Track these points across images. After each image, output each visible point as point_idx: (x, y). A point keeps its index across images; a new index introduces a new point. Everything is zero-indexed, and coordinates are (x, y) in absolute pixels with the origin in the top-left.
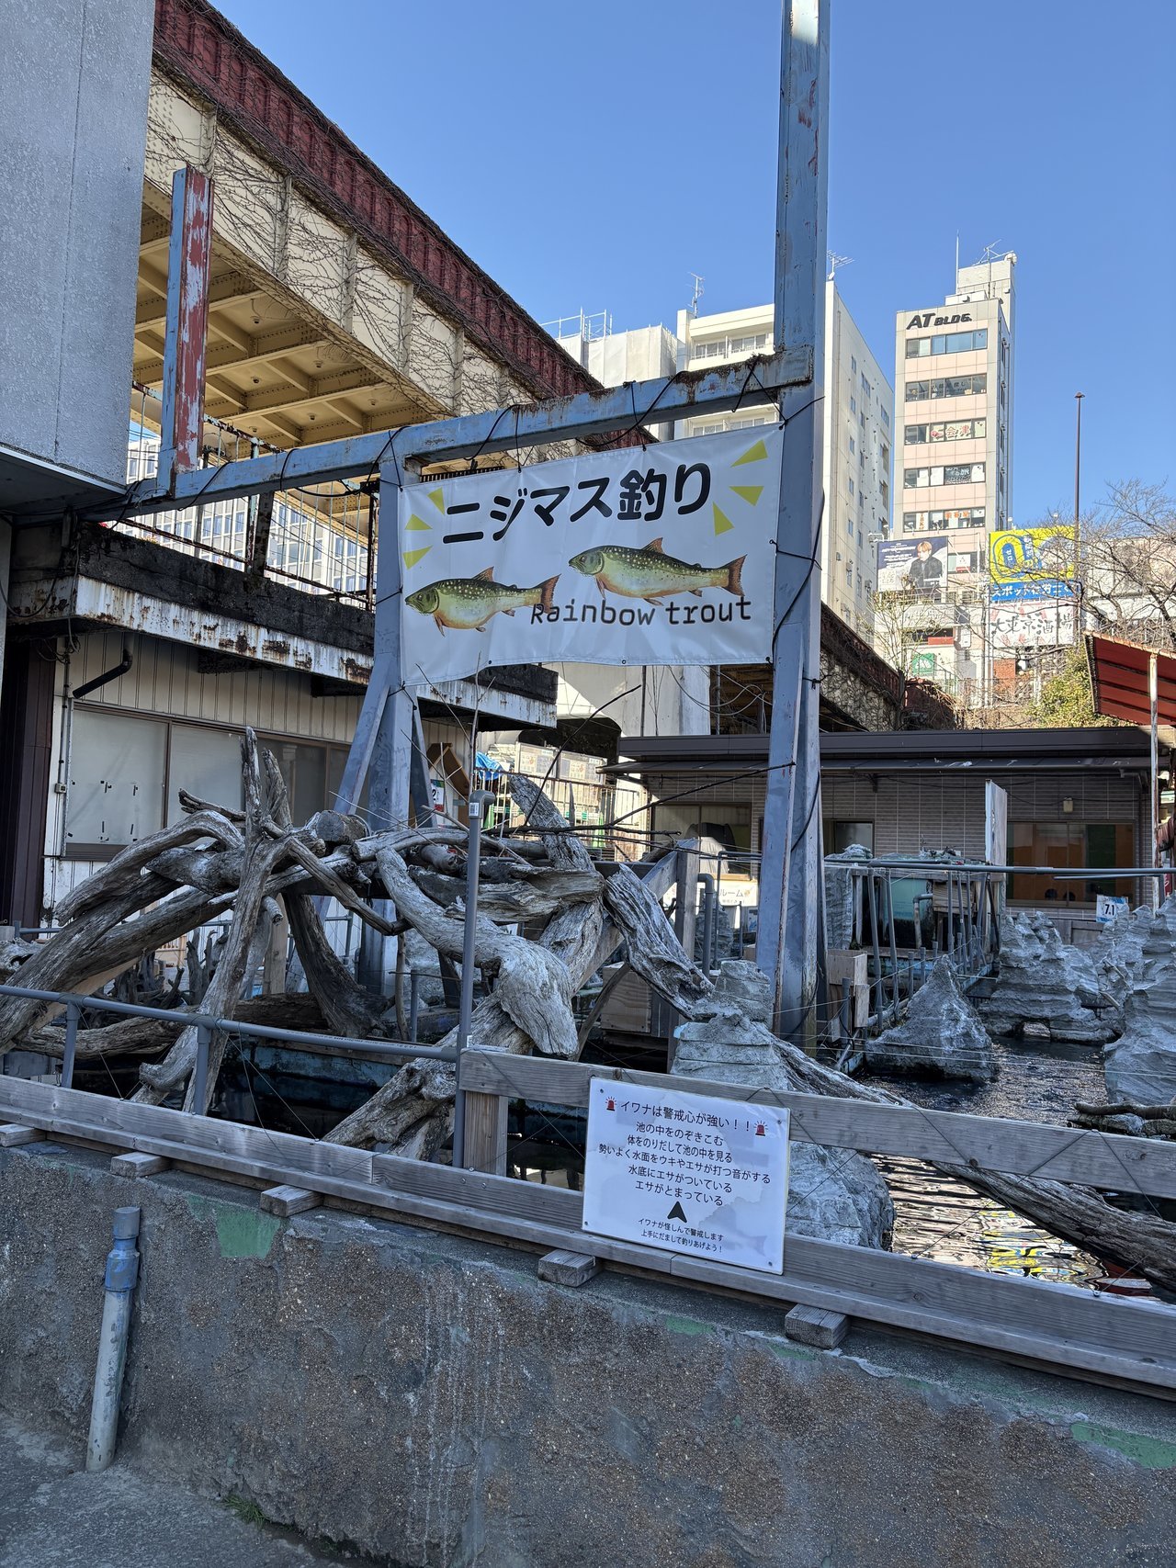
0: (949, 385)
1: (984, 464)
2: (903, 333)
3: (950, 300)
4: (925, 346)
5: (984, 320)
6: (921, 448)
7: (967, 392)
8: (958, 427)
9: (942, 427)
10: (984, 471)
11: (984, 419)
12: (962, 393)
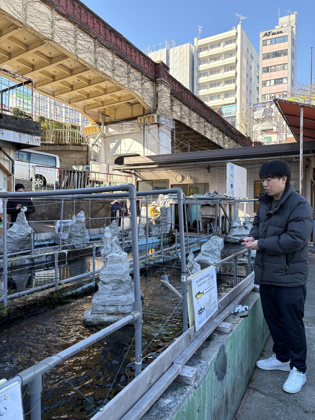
0: (276, 54)
1: (287, 77)
2: (262, 38)
3: (276, 27)
4: (269, 42)
5: (287, 33)
6: (268, 74)
7: (282, 55)
8: (279, 67)
9: (274, 67)
10: (287, 80)
11: (287, 63)
12: (280, 56)
